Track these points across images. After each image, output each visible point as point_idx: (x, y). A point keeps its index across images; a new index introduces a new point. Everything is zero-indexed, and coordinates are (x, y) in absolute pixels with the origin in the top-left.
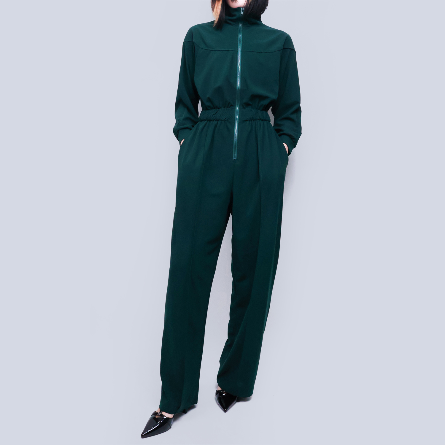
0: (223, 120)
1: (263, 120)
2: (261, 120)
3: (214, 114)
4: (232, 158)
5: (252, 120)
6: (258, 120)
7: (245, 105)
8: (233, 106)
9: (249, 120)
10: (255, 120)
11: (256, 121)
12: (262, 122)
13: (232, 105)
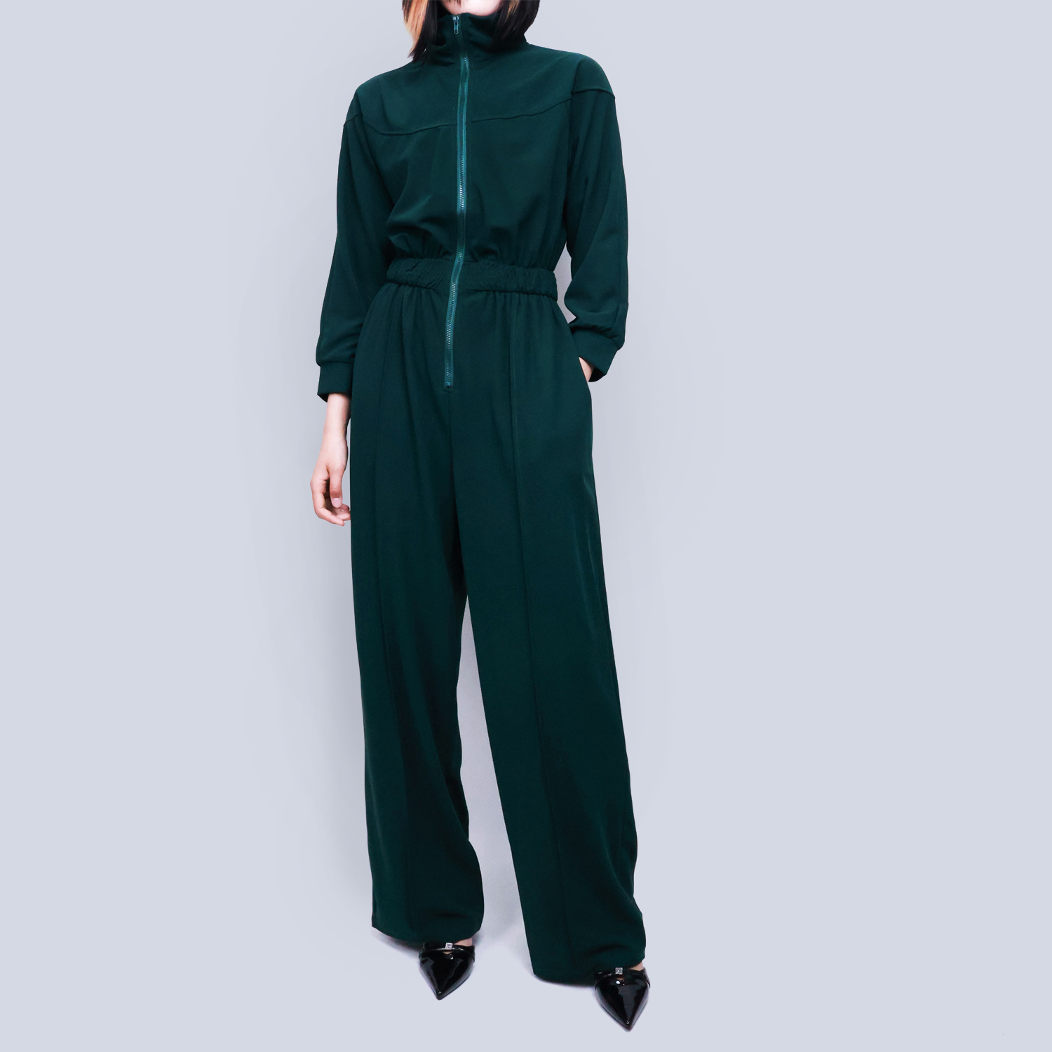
0: (424, 288)
1: (528, 293)
2: (524, 293)
3: (408, 270)
4: (443, 381)
5: (494, 291)
6: (513, 293)
7: (477, 253)
8: (449, 253)
9: (487, 291)
10: (505, 291)
11: (508, 294)
12: (524, 298)
13: (446, 253)
